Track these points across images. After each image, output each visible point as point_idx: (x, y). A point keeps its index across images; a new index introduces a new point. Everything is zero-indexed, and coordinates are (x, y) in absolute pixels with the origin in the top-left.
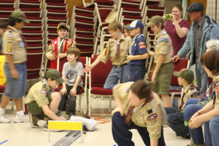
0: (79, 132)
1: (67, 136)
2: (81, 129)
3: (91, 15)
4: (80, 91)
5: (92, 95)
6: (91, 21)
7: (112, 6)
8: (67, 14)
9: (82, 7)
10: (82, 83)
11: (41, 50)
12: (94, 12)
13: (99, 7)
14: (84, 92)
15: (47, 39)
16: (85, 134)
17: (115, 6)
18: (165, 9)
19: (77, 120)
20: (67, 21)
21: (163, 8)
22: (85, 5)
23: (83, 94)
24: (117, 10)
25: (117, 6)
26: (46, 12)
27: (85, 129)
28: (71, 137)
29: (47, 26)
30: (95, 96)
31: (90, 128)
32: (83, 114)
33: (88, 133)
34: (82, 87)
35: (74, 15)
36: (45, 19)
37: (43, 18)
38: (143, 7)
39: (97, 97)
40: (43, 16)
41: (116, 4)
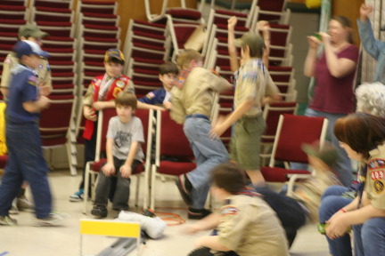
0: (134, 241)
1: (113, 247)
2: (137, 235)
3: (161, 35)
4: (138, 168)
5: (158, 175)
6: (161, 47)
7: (198, 22)
8: (118, 33)
9: (145, 21)
10: (141, 154)
11: (70, 95)
12: (165, 31)
13: (174, 22)
14: (143, 170)
15: (83, 77)
16: (144, 243)
17: (202, 21)
18: (291, 28)
19: (131, 220)
20: (118, 45)
21: (287, 27)
22: (151, 18)
23: (143, 173)
24: (206, 28)
25: (207, 21)
26: (82, 28)
27: (145, 235)
28: (120, 249)
29: (83, 54)
30: (163, 177)
31: (153, 233)
32: (142, 209)
33: (149, 243)
34: (141, 161)
35: (130, 35)
36: (79, 42)
37: (76, 40)
38: (251, 24)
39: (168, 180)
40: (76, 36)
41: (204, 18)
